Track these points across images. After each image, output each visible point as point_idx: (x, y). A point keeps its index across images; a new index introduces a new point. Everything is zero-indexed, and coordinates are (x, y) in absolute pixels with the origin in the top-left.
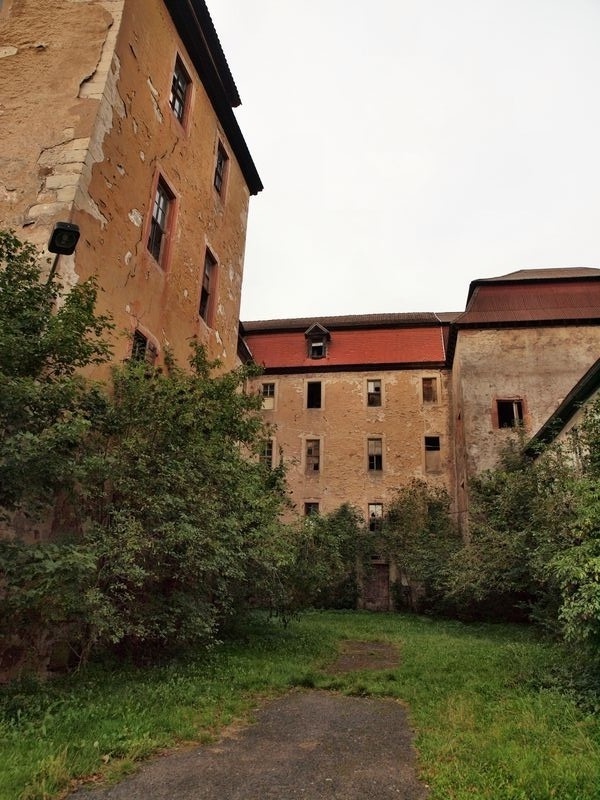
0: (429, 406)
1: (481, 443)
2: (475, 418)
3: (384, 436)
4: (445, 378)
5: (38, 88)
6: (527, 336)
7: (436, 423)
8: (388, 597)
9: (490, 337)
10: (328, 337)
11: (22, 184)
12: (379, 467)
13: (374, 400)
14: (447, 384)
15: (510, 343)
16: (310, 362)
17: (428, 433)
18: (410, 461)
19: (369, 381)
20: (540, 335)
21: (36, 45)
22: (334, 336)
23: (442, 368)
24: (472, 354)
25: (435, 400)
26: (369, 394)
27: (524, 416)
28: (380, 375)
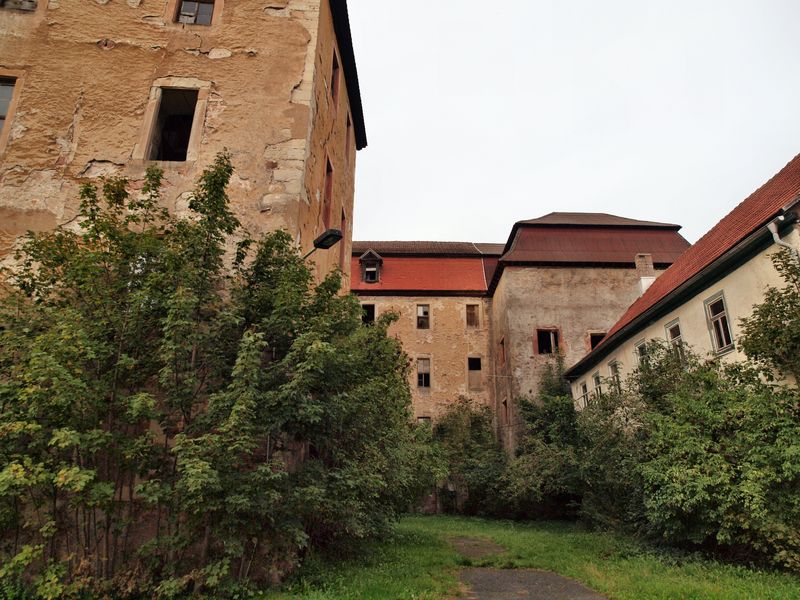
0: (472, 331)
1: (524, 367)
2: (519, 345)
3: (432, 357)
4: (486, 306)
5: (254, 89)
6: (562, 274)
7: (478, 346)
8: (435, 503)
9: (531, 274)
10: (381, 262)
11: (253, 175)
12: (427, 384)
13: (423, 323)
14: (488, 311)
15: (549, 280)
16: (364, 286)
17: (471, 354)
18: (455, 379)
19: (418, 305)
20: (573, 274)
21: (247, 51)
22: (386, 262)
23: (483, 296)
24: (517, 289)
25: (477, 324)
26: (419, 318)
27: (560, 344)
28: (429, 301)
